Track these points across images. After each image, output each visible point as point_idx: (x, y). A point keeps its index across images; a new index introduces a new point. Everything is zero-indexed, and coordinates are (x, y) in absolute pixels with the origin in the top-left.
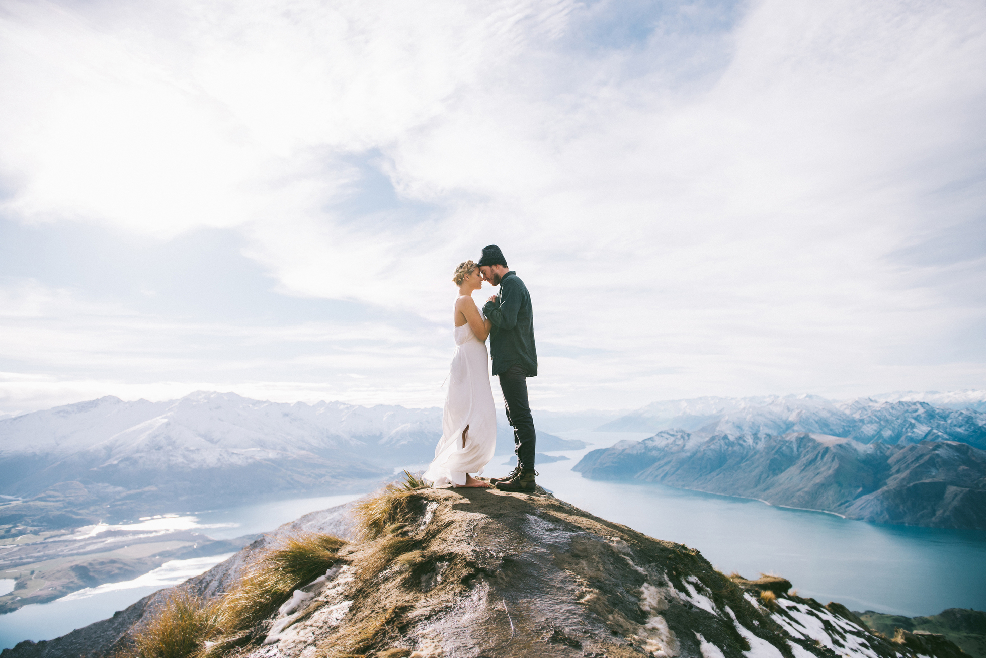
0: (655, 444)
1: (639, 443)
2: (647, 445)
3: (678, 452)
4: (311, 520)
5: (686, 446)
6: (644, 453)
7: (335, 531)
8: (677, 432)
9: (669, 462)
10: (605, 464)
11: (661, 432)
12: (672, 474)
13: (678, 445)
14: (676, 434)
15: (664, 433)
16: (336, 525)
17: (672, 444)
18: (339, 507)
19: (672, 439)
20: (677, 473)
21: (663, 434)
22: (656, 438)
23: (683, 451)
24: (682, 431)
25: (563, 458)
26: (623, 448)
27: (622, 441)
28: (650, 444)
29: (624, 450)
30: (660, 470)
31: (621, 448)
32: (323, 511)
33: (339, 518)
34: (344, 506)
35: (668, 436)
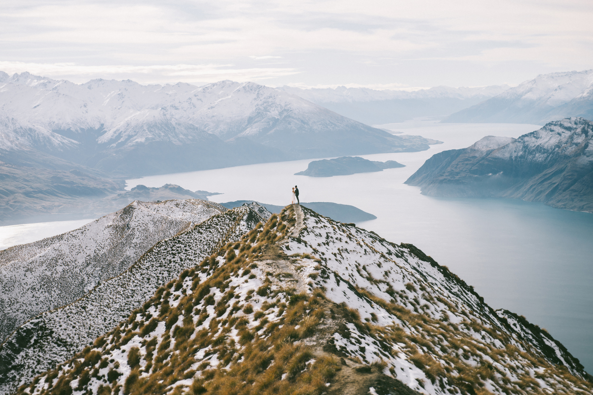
0: (539, 142)
1: (515, 141)
2: (526, 143)
3: (577, 155)
4: (13, 258)
5: (590, 145)
6: (521, 157)
7: (49, 273)
8: (576, 123)
9: (561, 171)
10: (458, 174)
11: (550, 124)
12: (564, 191)
13: (577, 144)
14: (575, 126)
15: (555, 125)
16: (50, 264)
17: (566, 143)
18: (53, 238)
19: (568, 134)
20: (572, 188)
21: (553, 127)
22: (543, 134)
23: (584, 154)
24: (586, 123)
25: (393, 165)
26: (488, 149)
27: (487, 138)
28: (532, 142)
29: (489, 152)
30: (546, 184)
31: (485, 149)
32: (29, 245)
33: (54, 255)
34: (60, 238)
35: (560, 130)
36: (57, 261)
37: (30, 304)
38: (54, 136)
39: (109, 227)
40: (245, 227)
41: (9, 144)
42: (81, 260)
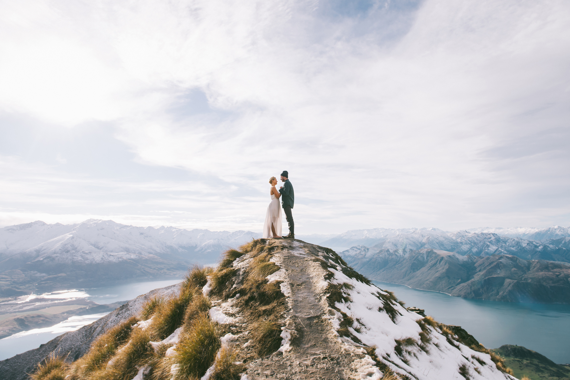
0: (349, 253)
2: (345, 254)
3: (362, 258)
4: (155, 294)
5: (366, 255)
8: (361, 247)
9: (357, 264)
11: (353, 247)
13: (362, 255)
14: (361, 248)
15: (354, 248)
16: (170, 296)
17: (358, 254)
18: (171, 286)
19: (359, 251)
20: (361, 270)
21: (354, 249)
22: (350, 251)
23: (365, 258)
24: (364, 247)
28: (347, 254)
33: (171, 292)
34: (174, 286)
35: (356, 250)
36: (172, 295)
38: (179, 249)
41: (163, 251)
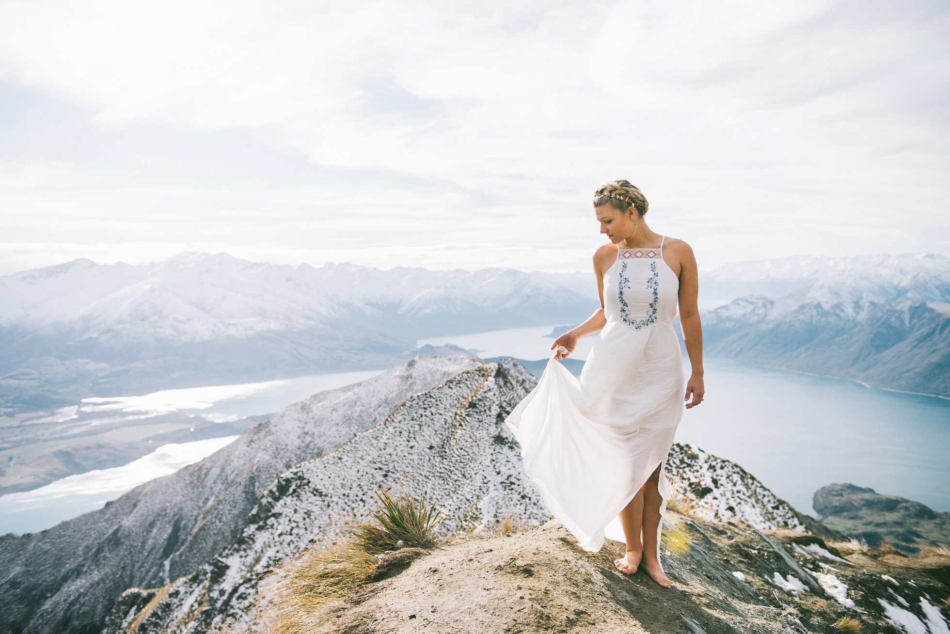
0: (729, 313)
1: (710, 312)
2: (719, 314)
3: (758, 323)
4: (322, 400)
5: (768, 316)
7: (349, 412)
8: (757, 299)
9: (746, 335)
11: (738, 299)
12: (749, 350)
13: (758, 315)
14: (756, 301)
15: (741, 300)
16: (350, 405)
17: (750, 314)
18: (354, 385)
19: (751, 307)
20: (755, 348)
21: (740, 302)
23: (764, 322)
24: (764, 298)
28: (724, 314)
30: (734, 345)
32: (336, 390)
33: (354, 398)
34: (359, 385)
35: (746, 304)
36: (356, 403)
37: (335, 437)
38: (366, 309)
39: (396, 376)
40: (493, 383)
41: (334, 314)
42: (375, 403)
